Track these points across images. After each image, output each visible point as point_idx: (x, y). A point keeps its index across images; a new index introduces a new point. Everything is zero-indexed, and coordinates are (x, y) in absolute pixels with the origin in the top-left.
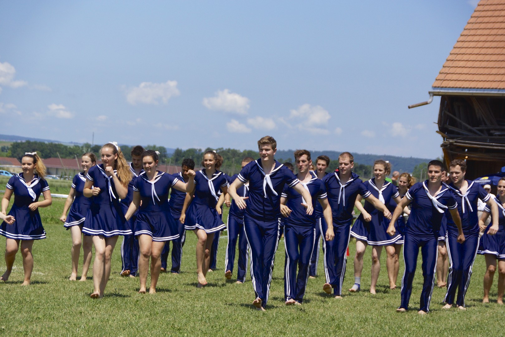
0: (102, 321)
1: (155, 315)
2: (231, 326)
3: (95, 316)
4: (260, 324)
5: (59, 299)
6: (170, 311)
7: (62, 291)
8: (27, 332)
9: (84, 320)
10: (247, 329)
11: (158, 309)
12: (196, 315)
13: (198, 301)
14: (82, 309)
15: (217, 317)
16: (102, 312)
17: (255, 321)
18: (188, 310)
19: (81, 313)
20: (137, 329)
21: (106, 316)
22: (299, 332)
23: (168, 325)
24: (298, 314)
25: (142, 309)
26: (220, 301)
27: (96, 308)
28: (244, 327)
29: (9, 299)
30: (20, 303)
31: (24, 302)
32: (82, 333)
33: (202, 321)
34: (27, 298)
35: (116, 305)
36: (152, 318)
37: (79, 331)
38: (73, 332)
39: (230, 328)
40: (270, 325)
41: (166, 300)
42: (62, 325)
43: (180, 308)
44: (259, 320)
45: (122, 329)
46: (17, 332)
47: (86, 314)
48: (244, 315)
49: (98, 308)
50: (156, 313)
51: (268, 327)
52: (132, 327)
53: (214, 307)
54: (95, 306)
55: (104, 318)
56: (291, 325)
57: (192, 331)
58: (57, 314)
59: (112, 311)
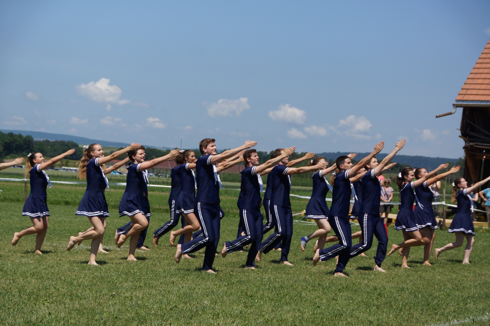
0: (190, 290)
1: (231, 284)
2: (293, 294)
3: (184, 285)
4: (316, 292)
5: (156, 272)
6: (244, 282)
7: (158, 265)
8: (132, 297)
9: (176, 289)
10: (305, 296)
11: (234, 280)
12: (264, 285)
13: (266, 273)
14: (174, 279)
15: (281, 287)
16: (190, 282)
17: (312, 290)
18: (258, 281)
19: (173, 283)
20: (218, 296)
21: (193, 285)
22: (348, 299)
23: (242, 293)
24: (346, 284)
25: (221, 280)
26: (284, 273)
27: (185, 279)
28: (303, 294)
29: (118, 271)
30: (126, 274)
31: (129, 274)
32: (175, 298)
33: (269, 289)
34: (131, 270)
35: (200, 276)
36: (229, 287)
37: (172, 297)
38: (167, 298)
39: (292, 296)
40: (324, 293)
41: (240, 273)
42: (159, 292)
43: (251, 279)
44: (315, 290)
45: (206, 295)
46: (124, 297)
47: (178, 284)
48: (303, 285)
49: (187, 279)
50: (233, 283)
51: (322, 295)
52: (214, 294)
53: (279, 279)
54: (185, 277)
55: (192, 287)
56: (341, 294)
57: (262, 298)
58: (155, 283)
59: (198, 281)
